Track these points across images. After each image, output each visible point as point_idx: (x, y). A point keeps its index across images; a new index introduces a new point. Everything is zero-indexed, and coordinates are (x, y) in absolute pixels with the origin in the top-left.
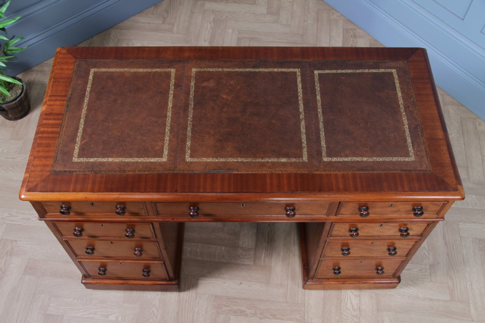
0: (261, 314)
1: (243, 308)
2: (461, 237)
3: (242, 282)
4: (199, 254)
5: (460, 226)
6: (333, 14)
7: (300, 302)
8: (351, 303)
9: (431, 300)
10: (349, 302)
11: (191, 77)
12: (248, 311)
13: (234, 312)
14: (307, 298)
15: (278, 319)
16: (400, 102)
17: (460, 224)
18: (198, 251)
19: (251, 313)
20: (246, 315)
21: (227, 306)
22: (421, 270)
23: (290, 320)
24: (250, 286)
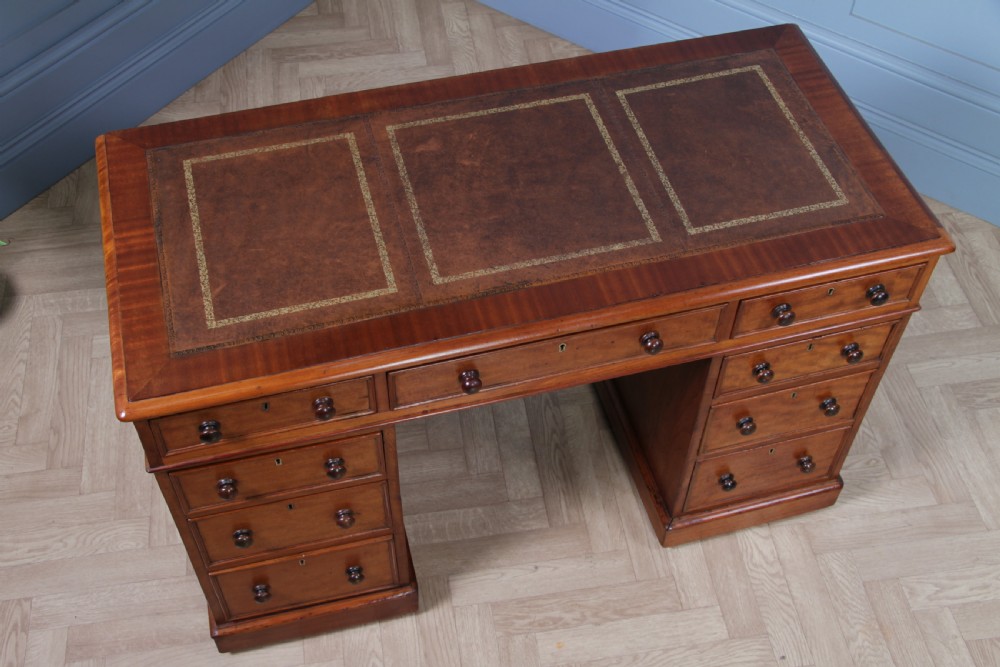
0: (595, 615)
1: (556, 614)
2: (919, 389)
3: (538, 564)
4: (434, 532)
5: (911, 370)
6: (555, 45)
7: (663, 575)
8: (760, 552)
9: (904, 512)
10: (756, 553)
11: (388, 140)
12: (568, 617)
13: (541, 625)
14: (673, 565)
15: (631, 616)
16: (788, 117)
17: (909, 366)
18: (431, 526)
19: (574, 619)
20: (566, 625)
21: (523, 618)
22: (868, 463)
23: (654, 612)
24: (556, 568)
